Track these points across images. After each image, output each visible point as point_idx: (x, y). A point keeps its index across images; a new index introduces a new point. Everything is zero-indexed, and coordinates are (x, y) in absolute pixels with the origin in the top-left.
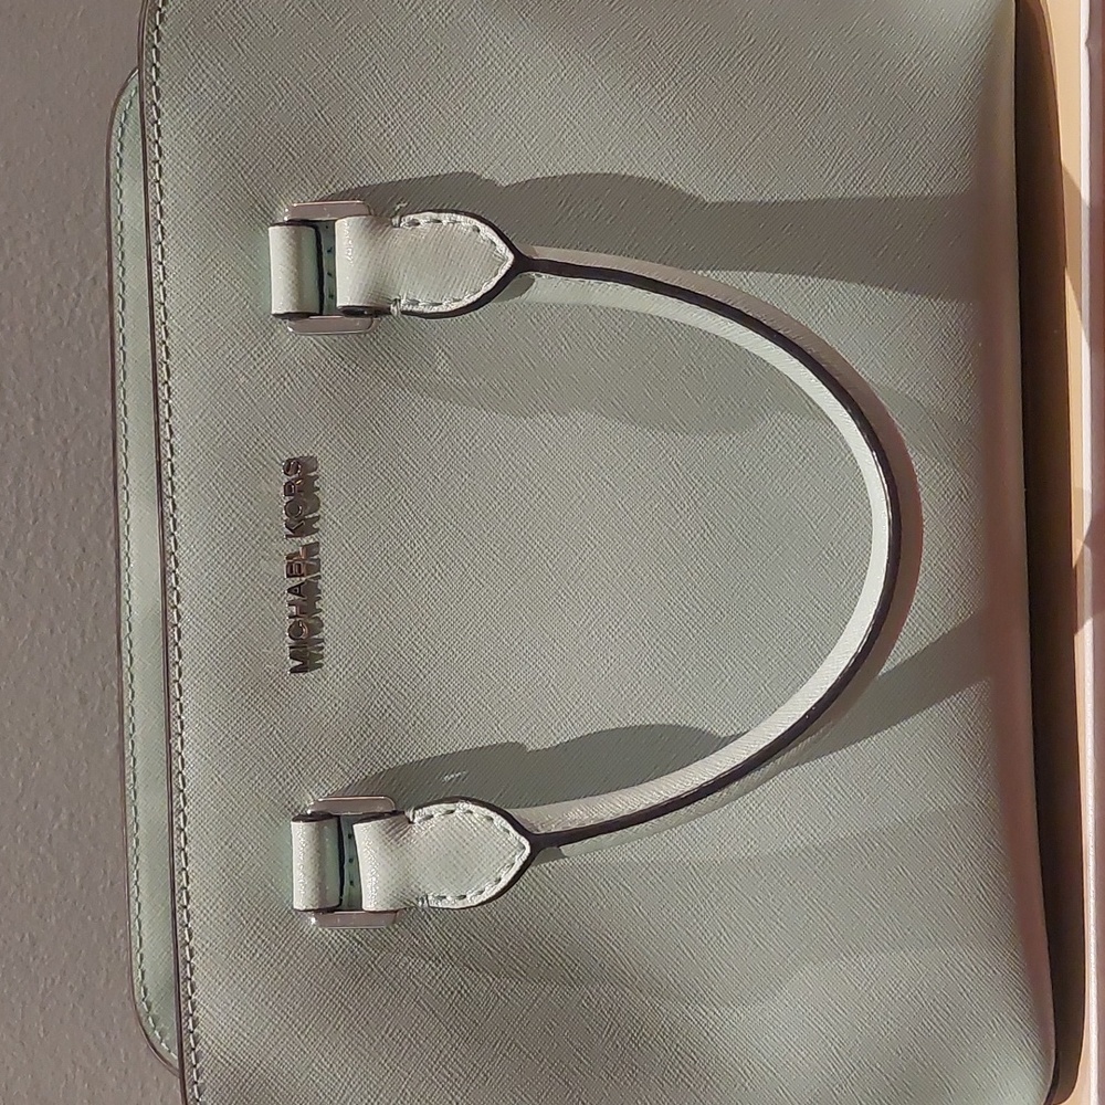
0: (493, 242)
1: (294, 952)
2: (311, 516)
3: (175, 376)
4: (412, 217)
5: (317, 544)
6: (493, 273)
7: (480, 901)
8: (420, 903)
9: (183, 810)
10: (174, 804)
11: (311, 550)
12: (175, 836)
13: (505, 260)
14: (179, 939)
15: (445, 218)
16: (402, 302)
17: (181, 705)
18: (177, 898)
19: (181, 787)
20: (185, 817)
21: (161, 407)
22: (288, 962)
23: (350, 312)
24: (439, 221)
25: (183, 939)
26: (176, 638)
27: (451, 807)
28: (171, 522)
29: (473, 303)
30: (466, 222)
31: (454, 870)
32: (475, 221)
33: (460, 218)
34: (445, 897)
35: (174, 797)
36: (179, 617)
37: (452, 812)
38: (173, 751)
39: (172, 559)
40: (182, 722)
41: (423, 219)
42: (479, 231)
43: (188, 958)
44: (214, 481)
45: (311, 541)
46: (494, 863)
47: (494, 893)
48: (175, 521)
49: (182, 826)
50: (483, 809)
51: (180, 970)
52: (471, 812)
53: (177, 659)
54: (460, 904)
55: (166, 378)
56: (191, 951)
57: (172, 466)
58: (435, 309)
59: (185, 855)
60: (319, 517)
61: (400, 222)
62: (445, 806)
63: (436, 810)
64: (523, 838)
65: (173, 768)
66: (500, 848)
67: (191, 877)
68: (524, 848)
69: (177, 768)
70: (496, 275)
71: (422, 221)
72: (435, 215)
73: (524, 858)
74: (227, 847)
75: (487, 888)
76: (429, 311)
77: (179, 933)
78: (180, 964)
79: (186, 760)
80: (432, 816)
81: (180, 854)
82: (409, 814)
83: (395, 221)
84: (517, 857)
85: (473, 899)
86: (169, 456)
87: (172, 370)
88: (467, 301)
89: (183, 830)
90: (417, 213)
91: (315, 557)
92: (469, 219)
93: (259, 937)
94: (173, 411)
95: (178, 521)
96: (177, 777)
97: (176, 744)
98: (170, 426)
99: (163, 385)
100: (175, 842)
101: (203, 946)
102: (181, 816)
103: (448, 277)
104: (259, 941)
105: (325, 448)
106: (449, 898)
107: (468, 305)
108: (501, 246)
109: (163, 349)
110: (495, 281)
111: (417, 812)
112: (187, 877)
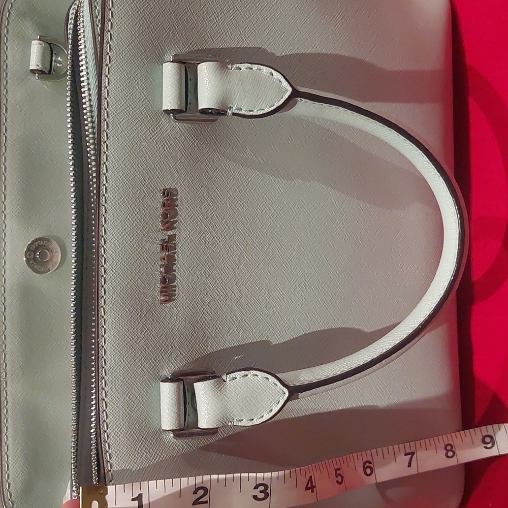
0: (280, 81)
1: (161, 454)
2: (172, 220)
3: (111, 139)
4: (238, 65)
5: (175, 235)
6: (281, 97)
7: (261, 422)
8: (230, 423)
9: (104, 378)
10: (100, 375)
11: (172, 238)
12: (100, 392)
13: (287, 91)
14: (103, 449)
15: (255, 67)
16: (234, 108)
17: (105, 320)
18: (101, 427)
19: (104, 365)
20: (105, 382)
21: (102, 155)
22: (159, 459)
23: (204, 111)
24: (252, 69)
25: (105, 449)
26: (103, 283)
27: (246, 373)
28: (103, 220)
29: (272, 111)
30: (265, 70)
31: (249, 405)
32: (271, 69)
33: (262, 67)
34: (242, 420)
35: (100, 371)
36: (105, 272)
37: (247, 375)
38: (100, 345)
39: (103, 240)
40: (105, 329)
41: (243, 66)
42: (272, 75)
43: (109, 460)
44: (127, 198)
45: (172, 233)
46: (270, 402)
47: (269, 417)
48: (105, 218)
49: (104, 387)
50: (264, 374)
51: (105, 466)
52: (257, 375)
53: (103, 295)
54: (251, 424)
55: (106, 140)
56: (110, 455)
57: (106, 188)
58: (251, 113)
59: (105, 402)
60: (177, 221)
61: (232, 68)
62: (243, 373)
63: (238, 374)
64: (285, 388)
65: (100, 355)
66: (273, 394)
67: (108, 415)
68: (285, 393)
69: (101, 355)
70: (282, 98)
71: (243, 68)
72: (250, 65)
73: (285, 398)
74: (127, 397)
75: (265, 415)
76: (248, 114)
77: (103, 446)
78: (105, 463)
79: (107, 350)
80: (236, 378)
81: (102, 402)
82: (224, 377)
83: (230, 67)
84: (281, 398)
85: (257, 421)
86: (105, 183)
87: (109, 135)
88: (267, 110)
89: (104, 389)
90: (241, 63)
91: (173, 242)
92: (268, 68)
93: (144, 446)
94: (108, 158)
95: (107, 219)
96: (101, 360)
97: (101, 342)
98: (106, 166)
99: (104, 143)
100: (100, 396)
101: (116, 452)
102: (103, 381)
103: (259, 97)
104: (144, 449)
105: (181, 184)
106: (244, 420)
107: (269, 112)
108: (285, 83)
109: (105, 124)
110: (282, 101)
111: (228, 376)
112: (107, 415)
